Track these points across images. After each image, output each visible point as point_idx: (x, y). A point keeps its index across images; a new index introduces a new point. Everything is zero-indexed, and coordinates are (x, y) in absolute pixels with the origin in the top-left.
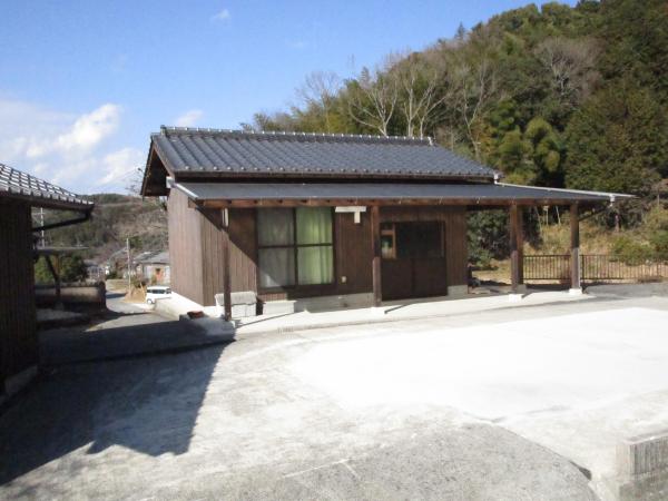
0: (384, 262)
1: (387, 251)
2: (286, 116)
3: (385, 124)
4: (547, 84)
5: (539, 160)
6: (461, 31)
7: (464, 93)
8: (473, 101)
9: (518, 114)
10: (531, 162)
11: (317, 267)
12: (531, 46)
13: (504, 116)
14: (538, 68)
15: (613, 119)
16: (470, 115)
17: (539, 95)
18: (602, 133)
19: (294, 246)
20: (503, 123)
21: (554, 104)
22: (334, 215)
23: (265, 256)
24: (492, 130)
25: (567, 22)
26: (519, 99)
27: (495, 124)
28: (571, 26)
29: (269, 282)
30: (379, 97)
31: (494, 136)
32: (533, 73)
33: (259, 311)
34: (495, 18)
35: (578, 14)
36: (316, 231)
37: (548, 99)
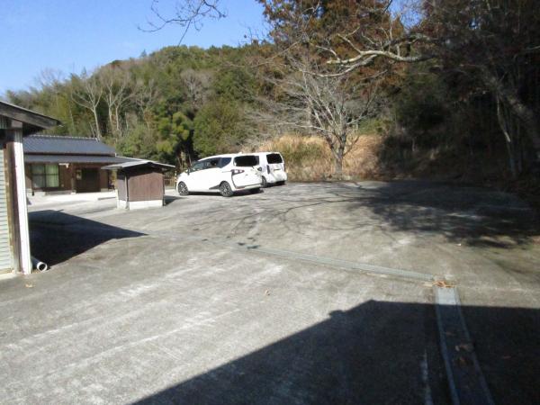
0: (77, 181)
1: (79, 177)
2: (26, 93)
3: (95, 107)
4: (185, 95)
5: (179, 134)
6: (144, 54)
7: (140, 95)
8: (146, 100)
9: (170, 109)
10: (175, 136)
11: (53, 182)
12: (180, 72)
13: (162, 110)
14: (181, 86)
15: (215, 117)
16: (144, 107)
17: (181, 100)
18: (209, 123)
19: (45, 175)
20: (161, 114)
21: (187, 106)
22: (59, 166)
23: (35, 178)
24: (155, 117)
25: (202, 58)
26: (170, 101)
27: (157, 113)
28: (204, 62)
29: (36, 186)
30: (91, 90)
31: (157, 120)
32: (179, 88)
33: (33, 195)
34: (165, 48)
35: (208, 55)
36: (53, 170)
37: (185, 103)
